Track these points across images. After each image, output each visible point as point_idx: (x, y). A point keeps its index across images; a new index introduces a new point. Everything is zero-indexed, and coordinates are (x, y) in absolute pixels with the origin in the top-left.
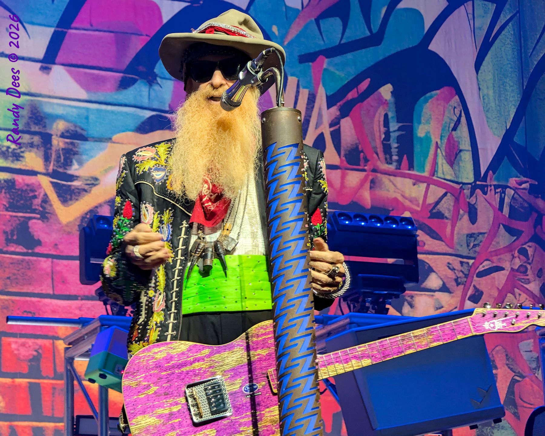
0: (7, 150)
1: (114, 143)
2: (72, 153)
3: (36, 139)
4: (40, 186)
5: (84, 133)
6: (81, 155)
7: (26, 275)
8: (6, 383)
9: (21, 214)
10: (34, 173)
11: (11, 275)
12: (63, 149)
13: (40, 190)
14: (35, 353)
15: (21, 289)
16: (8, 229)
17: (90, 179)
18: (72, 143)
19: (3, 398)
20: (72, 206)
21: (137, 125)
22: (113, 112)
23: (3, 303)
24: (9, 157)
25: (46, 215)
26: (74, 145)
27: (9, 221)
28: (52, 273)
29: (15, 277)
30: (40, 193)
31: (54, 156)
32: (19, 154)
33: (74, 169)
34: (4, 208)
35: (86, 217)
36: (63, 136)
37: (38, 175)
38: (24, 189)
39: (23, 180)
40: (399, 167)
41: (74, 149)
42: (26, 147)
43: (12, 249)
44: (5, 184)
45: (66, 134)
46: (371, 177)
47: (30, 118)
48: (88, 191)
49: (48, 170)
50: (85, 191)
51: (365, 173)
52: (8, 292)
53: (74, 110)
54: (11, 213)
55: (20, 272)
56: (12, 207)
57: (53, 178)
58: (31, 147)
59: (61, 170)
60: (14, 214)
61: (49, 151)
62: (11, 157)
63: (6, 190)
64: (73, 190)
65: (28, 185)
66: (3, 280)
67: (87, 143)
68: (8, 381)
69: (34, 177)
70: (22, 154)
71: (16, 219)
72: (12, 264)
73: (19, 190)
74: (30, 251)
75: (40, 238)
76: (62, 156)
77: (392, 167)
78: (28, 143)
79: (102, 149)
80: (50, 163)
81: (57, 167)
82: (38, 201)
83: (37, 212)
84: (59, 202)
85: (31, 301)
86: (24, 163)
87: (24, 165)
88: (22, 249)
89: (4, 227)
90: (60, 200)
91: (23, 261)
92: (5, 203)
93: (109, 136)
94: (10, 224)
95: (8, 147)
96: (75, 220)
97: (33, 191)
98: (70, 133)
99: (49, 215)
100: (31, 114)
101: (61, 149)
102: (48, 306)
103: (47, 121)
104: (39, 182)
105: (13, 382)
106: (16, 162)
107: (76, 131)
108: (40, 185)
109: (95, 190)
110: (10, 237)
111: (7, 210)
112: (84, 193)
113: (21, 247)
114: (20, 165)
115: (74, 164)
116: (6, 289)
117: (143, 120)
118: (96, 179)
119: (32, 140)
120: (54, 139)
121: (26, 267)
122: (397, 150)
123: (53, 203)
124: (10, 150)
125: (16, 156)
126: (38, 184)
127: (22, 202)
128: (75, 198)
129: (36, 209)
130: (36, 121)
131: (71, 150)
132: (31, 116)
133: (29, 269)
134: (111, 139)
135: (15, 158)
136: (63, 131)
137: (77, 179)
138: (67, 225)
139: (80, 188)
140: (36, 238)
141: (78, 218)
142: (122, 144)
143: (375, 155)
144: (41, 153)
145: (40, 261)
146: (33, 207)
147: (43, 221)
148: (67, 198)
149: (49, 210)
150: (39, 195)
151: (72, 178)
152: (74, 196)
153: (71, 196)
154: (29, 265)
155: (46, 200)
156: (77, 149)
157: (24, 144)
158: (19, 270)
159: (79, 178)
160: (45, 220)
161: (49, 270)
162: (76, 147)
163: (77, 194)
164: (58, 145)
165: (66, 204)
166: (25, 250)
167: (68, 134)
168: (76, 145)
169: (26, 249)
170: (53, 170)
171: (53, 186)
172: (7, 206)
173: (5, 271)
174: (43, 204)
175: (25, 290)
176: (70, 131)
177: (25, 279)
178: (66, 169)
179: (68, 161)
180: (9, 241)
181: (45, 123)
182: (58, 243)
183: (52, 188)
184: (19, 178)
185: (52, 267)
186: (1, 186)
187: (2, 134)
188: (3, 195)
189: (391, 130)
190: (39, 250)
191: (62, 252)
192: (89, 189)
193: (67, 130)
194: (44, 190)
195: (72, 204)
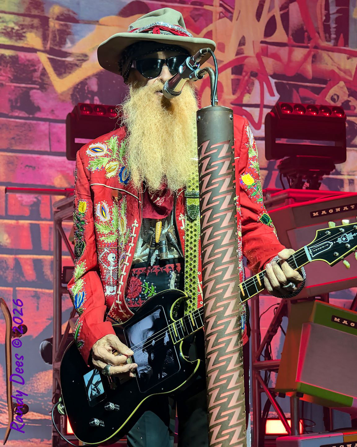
0: (12, 31)
1: (101, 25)
2: (66, 33)
3: (36, 22)
4: (39, 61)
5: (76, 17)
6: (73, 35)
7: (28, 136)
8: (11, 224)
9: (23, 85)
10: (33, 50)
11: (15, 136)
12: (58, 30)
13: (39, 65)
14: (35, 200)
15: (24, 147)
16: (13, 98)
17: (81, 56)
18: (66, 25)
19: (9, 236)
21: (120, 10)
23: (9, 159)
24: (13, 36)
25: (45, 86)
27: (14, 91)
28: (50, 134)
29: (18, 137)
30: (39, 67)
31: (51, 36)
32: (21, 34)
33: (68, 47)
34: (9, 80)
35: (77, 88)
36: (58, 19)
37: (38, 53)
38: (26, 64)
39: (25, 56)
40: (336, 44)
41: (67, 30)
42: (28, 28)
43: (17, 114)
44: (10, 60)
45: (61, 17)
46: (313, 53)
47: (31, 3)
49: (45, 48)
50: (77, 65)
51: (308, 50)
52: (13, 150)
54: (15, 84)
55: (22, 134)
56: (16, 79)
57: (50, 55)
58: (31, 28)
59: (56, 48)
60: (18, 85)
61: (47, 32)
62: (15, 36)
63: (10, 64)
64: (67, 64)
65: (29, 61)
66: (9, 140)
67: (79, 25)
68: (13, 222)
69: (34, 54)
70: (24, 34)
71: (19, 89)
72: (16, 126)
73: (21, 64)
74: (31, 116)
75: (39, 105)
76: (57, 36)
77: (330, 44)
78: (29, 25)
79: (91, 30)
80: (48, 42)
81: (53, 45)
82: (38, 74)
83: (37, 83)
84: (55, 75)
85: (32, 157)
86: (26, 42)
87: (26, 44)
88: (24, 114)
89: (10, 96)
90: (56, 73)
91: (25, 124)
92: (10, 76)
93: (96, 19)
94: (14, 93)
95: (13, 29)
96: (69, 90)
97: (33, 65)
99: (47, 86)
101: (56, 30)
102: (46, 161)
103: (44, 6)
105: (17, 223)
106: (19, 41)
107: (69, 15)
108: (39, 60)
109: (85, 65)
110: (14, 104)
111: (12, 81)
112: (76, 67)
113: (24, 112)
114: (22, 44)
115: (67, 43)
116: (11, 147)
117: (125, 5)
118: (86, 56)
119: (32, 23)
120: (51, 21)
121: (27, 129)
122: (335, 30)
123: (50, 75)
124: (14, 31)
125: (19, 36)
126: (37, 59)
127: (24, 75)
128: (68, 72)
129: (36, 81)
130: (36, 6)
131: (65, 31)
132: (31, 1)
133: (30, 131)
134: (98, 21)
135: (18, 38)
136: (58, 14)
137: (70, 56)
138: (62, 94)
139: (72, 63)
140: (36, 105)
141: (71, 88)
142: (107, 26)
143: (317, 35)
144: (40, 33)
145: (39, 124)
146: (34, 79)
147: (42, 91)
148: (62, 71)
149: (47, 82)
150: (38, 69)
151: (66, 54)
152: (67, 70)
153: (65, 70)
154: (30, 128)
155: (44, 73)
156: (70, 30)
157: (26, 25)
158: (22, 132)
159: (71, 55)
160: (44, 90)
161: (47, 132)
162: (69, 29)
163: (70, 68)
164: (54, 26)
165: (61, 77)
166: (27, 115)
167: (63, 18)
168: (69, 26)
170: (50, 48)
171: (50, 61)
172: (12, 78)
173: (10, 133)
174: (42, 77)
175: (27, 148)
176: (64, 15)
177: (27, 139)
178: (61, 47)
179: (63, 40)
180: (13, 108)
181: (43, 7)
182: (54, 109)
183: (49, 63)
184: (22, 55)
185: (49, 129)
186: (7, 61)
187: (7, 17)
188: (8, 69)
189: (331, 12)
190: (38, 115)
191: (58, 116)
192: (80, 64)
193: (62, 13)
194: (43, 65)
195: (66, 77)
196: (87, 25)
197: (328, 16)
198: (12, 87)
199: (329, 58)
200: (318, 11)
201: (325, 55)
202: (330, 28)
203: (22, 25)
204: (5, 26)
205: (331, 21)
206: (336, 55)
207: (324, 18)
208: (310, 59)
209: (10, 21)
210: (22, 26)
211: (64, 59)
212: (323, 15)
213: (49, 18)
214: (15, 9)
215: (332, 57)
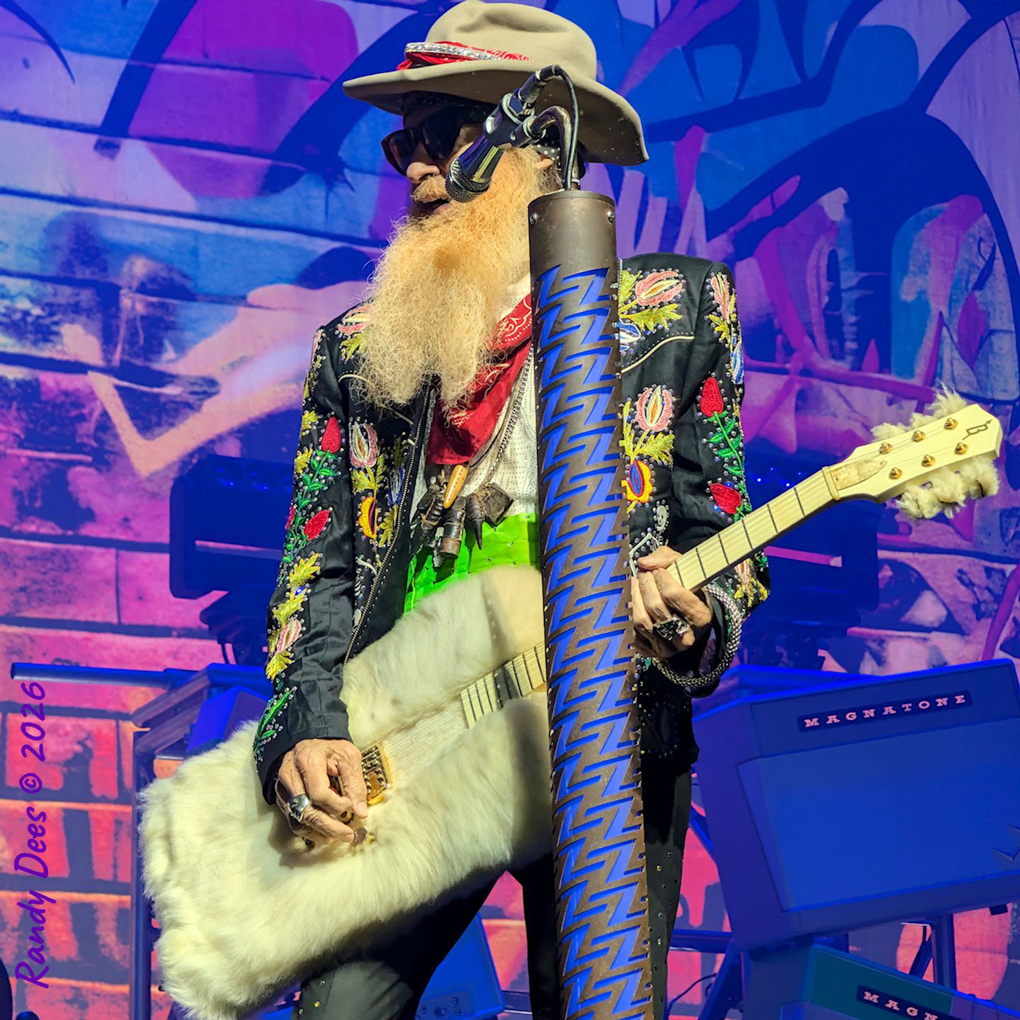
0: (24, 320)
1: (251, 306)
2: (162, 325)
3: (86, 296)
4: (92, 396)
5: (189, 285)
6: (182, 330)
7: (61, 583)
8: (16, 811)
9: (51, 455)
10: (79, 368)
11: (28, 583)
12: (143, 318)
13: (93, 405)
14: (78, 748)
15: (49, 613)
16: (23, 486)
17: (200, 382)
18: (162, 305)
19: (8, 840)
20: (162, 438)
21: (300, 270)
22: (248, 241)
23: (11, 641)
24: (26, 333)
25: (106, 457)
26: (167, 310)
27: (26, 469)
28: (117, 578)
29: (37, 587)
30: (92, 411)
31: (123, 332)
32: (48, 327)
33: (168, 361)
34: (15, 441)
35: (190, 463)
36: (142, 289)
37: (90, 373)
38: (58, 401)
39: (57, 383)
40: (857, 367)
41: (166, 318)
42: (65, 313)
43: (32, 528)
44: (19, 390)
45: (150, 286)
46: (797, 387)
47: (73, 251)
48: (195, 406)
49: (109, 361)
50: (190, 406)
51: (785, 378)
52: (22, 618)
53: (169, 235)
54: (30, 453)
55: (47, 578)
56: (31, 440)
57: (120, 379)
58: (73, 312)
59: (139, 362)
60: (37, 454)
61: (114, 322)
62: (31, 333)
63: (19, 403)
64: (165, 404)
65: (66, 393)
66: (12, 594)
67: (195, 305)
68: (19, 804)
69: (80, 377)
70: (55, 328)
71: (40, 464)
72: (30, 559)
73: (47, 403)
74: (70, 533)
75: (92, 506)
76: (141, 331)
77: (843, 366)
78: (69, 305)
79: (226, 320)
80: (116, 346)
81: (129, 355)
82: (88, 427)
83: (85, 449)
84: (134, 429)
85: (71, 639)
86: (59, 347)
87: (59, 352)
88: (53, 528)
89: (16, 482)
90: (136, 425)
91: (54, 553)
92: (17, 431)
93: (241, 293)
94: (28, 474)
95: (26, 313)
96: (168, 467)
97: (78, 404)
98: (159, 284)
99: (112, 456)
100: (76, 243)
101: (138, 318)
102: (107, 648)
103: (109, 257)
104: (90, 387)
106: (41, 344)
107: (172, 280)
108: (92, 393)
109: (209, 405)
110: (27, 503)
111: (21, 445)
112: (188, 410)
113: (51, 524)
114: (50, 351)
115: (166, 350)
116: (18, 611)
117: (312, 258)
118: (212, 383)
119: (77, 299)
121: (60, 567)
122: (854, 329)
123: (119, 431)
124: (30, 319)
125: (42, 332)
126: (88, 391)
127: (54, 429)
128: (167, 422)
129: (83, 445)
130: (86, 258)
131: (161, 319)
132: (76, 246)
133: (67, 570)
134: (244, 298)
135: (39, 336)
136: (143, 279)
138: (150, 479)
139: (178, 399)
140: (83, 505)
141: (174, 463)
142: (268, 308)
143: (807, 339)
144: (97, 325)
145: (92, 553)
146: (78, 440)
147: (99, 470)
148: (150, 420)
149: (113, 446)
150: (91, 414)
152: (165, 418)
153: (159, 417)
154: (67, 562)
155: (105, 424)
156: (172, 318)
157: (59, 305)
158: (45, 574)
159: (176, 380)
160: (104, 468)
161: (110, 573)
162: (172, 314)
163: (172, 413)
164: (133, 308)
165: (148, 435)
166: (59, 531)
167: (155, 287)
168: (171, 309)
169: (61, 527)
170: (122, 361)
171: (121, 396)
172: (23, 436)
173: (15, 574)
174: (100, 434)
175: (58, 614)
176: (159, 280)
177: (59, 591)
178: (150, 360)
179: (155, 342)
180: (24, 512)
181: (105, 261)
182: (130, 517)
183: (119, 401)
184: (49, 379)
185: (117, 566)
186: (10, 394)
187: (13, 284)
188: (14, 413)
189: (844, 285)
190: (89, 530)
191: (139, 535)
192: (198, 403)
193: (153, 276)
194: (102, 404)
195: (160, 434)
196: (218, 307)
197: (835, 293)
198: (23, 460)
199: (841, 400)
200: (811, 281)
201: (829, 392)
202: (842, 325)
203: (50, 305)
204: (7, 308)
205: (844, 307)
206: (857, 394)
207: (826, 300)
208: (791, 403)
209: (21, 293)
210: (51, 308)
211: (156, 390)
212: (823, 292)
213: (119, 288)
214: (33, 266)
215: (849, 398)
